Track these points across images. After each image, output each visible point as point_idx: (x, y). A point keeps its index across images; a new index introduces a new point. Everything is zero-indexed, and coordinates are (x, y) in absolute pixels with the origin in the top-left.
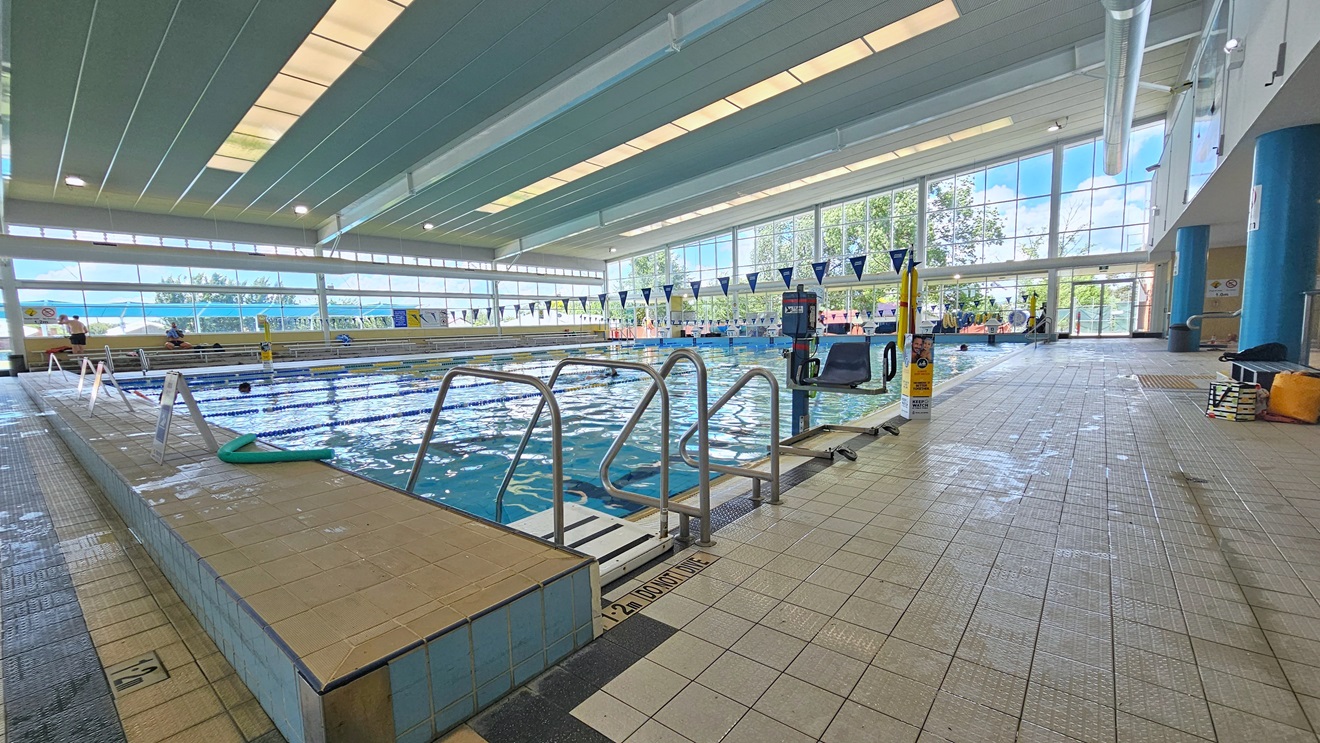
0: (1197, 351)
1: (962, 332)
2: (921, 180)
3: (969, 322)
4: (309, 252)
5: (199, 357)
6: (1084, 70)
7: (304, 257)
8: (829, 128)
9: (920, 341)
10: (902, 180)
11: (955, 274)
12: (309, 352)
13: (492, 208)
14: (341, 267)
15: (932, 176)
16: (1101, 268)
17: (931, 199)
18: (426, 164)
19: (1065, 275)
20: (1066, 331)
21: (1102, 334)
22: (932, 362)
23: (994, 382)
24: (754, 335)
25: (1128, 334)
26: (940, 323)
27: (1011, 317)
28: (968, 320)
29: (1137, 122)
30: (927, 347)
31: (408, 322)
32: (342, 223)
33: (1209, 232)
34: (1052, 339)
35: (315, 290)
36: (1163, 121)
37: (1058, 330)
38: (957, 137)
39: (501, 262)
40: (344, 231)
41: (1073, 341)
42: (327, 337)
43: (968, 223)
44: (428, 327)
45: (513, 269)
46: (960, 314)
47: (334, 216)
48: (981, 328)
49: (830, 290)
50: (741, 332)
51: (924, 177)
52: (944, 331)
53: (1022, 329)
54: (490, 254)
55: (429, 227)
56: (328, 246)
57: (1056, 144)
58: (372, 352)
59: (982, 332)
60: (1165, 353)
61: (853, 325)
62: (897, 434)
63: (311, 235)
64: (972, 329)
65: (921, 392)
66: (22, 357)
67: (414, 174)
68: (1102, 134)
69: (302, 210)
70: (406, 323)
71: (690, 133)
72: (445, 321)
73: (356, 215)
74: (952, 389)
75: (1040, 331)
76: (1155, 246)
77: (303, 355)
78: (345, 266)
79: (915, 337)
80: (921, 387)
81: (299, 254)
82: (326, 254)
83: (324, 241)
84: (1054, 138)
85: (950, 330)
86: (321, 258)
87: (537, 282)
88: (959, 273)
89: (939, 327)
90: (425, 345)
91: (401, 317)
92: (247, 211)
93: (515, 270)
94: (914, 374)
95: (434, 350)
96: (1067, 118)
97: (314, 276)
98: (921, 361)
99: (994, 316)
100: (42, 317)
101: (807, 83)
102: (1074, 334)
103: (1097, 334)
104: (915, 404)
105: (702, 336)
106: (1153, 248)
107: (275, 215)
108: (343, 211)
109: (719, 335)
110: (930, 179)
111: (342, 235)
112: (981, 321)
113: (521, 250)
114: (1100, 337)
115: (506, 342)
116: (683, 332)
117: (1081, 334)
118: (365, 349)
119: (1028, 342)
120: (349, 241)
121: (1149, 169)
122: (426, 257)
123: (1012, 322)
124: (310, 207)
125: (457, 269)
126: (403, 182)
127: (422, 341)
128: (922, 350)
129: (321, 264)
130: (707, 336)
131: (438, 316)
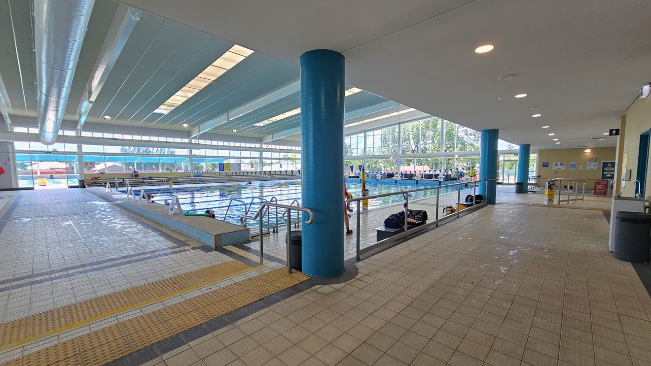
4: (187, 141)
5: (144, 182)
7: (185, 143)
12: (185, 181)
13: (262, 124)
14: (199, 146)
18: (234, 111)
24: (372, 178)
32: (201, 130)
35: (188, 156)
39: (265, 144)
40: (201, 133)
42: (192, 175)
44: (232, 170)
45: (269, 147)
47: (198, 127)
54: (260, 140)
55: (234, 131)
56: (194, 138)
58: (209, 181)
63: (187, 134)
66: (83, 181)
67: (229, 114)
69: (185, 125)
70: (224, 169)
72: (240, 168)
73: (208, 127)
77: (183, 182)
78: (201, 146)
81: (183, 141)
82: (193, 141)
83: (193, 136)
86: (191, 143)
87: (280, 152)
90: (231, 179)
91: (222, 167)
92: (165, 126)
93: (270, 148)
95: (234, 181)
97: (188, 150)
100: (90, 166)
105: (349, 177)
107: (175, 127)
108: (200, 126)
111: (200, 134)
113: (273, 139)
118: (207, 180)
122: (233, 142)
124: (188, 124)
125: (246, 147)
126: (225, 116)
127: (229, 177)
129: (191, 146)
130: (353, 177)
131: (237, 166)
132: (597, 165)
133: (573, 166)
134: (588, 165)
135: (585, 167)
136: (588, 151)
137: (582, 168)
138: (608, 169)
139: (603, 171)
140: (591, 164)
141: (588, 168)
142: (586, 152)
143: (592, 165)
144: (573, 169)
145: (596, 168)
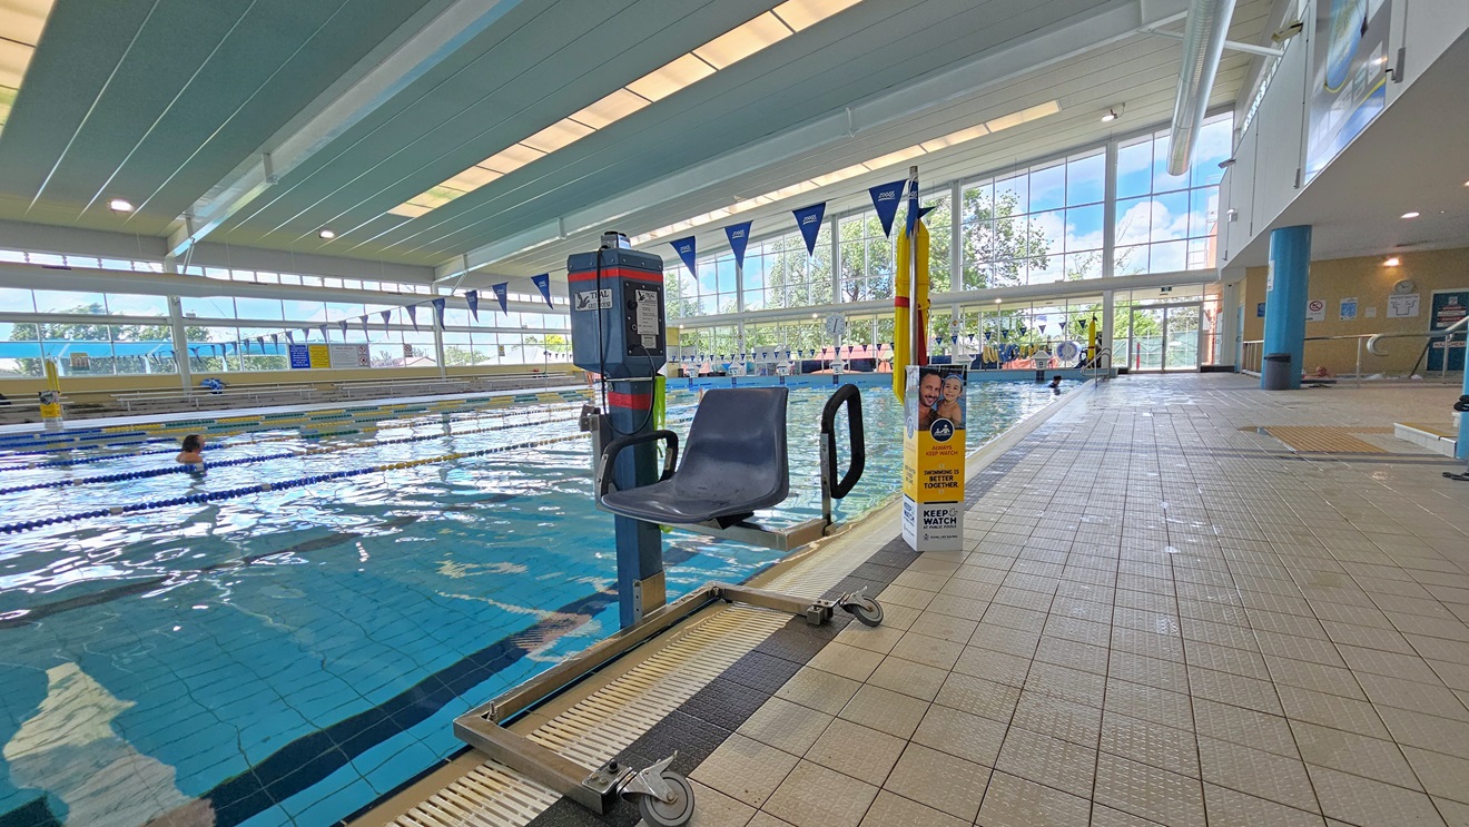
0: (1299, 388)
1: (1004, 367)
2: (954, 184)
3: (1013, 356)
4: (157, 267)
6: (1153, 26)
7: (154, 273)
8: (837, 107)
9: (935, 380)
10: (931, 185)
11: (995, 298)
12: (154, 403)
13: (412, 209)
15: (967, 180)
16: (1163, 290)
17: (967, 214)
18: (285, 140)
19: (1120, 298)
20: (1126, 366)
21: (1166, 368)
22: (962, 427)
23: (1063, 444)
24: (763, 374)
25: (1195, 367)
26: (979, 357)
27: (1060, 348)
28: (1011, 353)
29: (1211, 112)
30: (951, 393)
31: (311, 361)
32: (194, 226)
33: (1310, 233)
34: (1112, 374)
35: (165, 319)
36: (1231, 114)
37: (1116, 365)
38: (996, 126)
39: (443, 283)
40: (197, 237)
41: (1133, 377)
42: (185, 383)
43: (1009, 243)
44: (338, 366)
46: (1002, 346)
47: (181, 219)
48: (1027, 363)
49: (852, 319)
50: (750, 371)
51: (957, 181)
52: (985, 366)
53: (1074, 363)
54: (429, 274)
55: (327, 234)
56: (180, 259)
57: (1109, 141)
58: (251, 402)
59: (1028, 367)
60: (1260, 391)
61: (880, 361)
62: (875, 625)
63: (159, 245)
64: (1016, 364)
65: (942, 493)
67: (273, 155)
68: (1170, 126)
69: (122, 206)
70: (308, 362)
71: (654, 104)
72: (365, 359)
73: (209, 215)
74: (999, 460)
75: (1096, 366)
76: (1229, 260)
79: (923, 373)
80: (941, 482)
82: (181, 269)
83: (178, 251)
84: (1106, 133)
85: (992, 365)
86: (172, 275)
87: (495, 310)
88: (1001, 297)
89: (978, 362)
90: (333, 391)
91: (300, 355)
94: (925, 453)
96: (1124, 104)
97: (164, 299)
98: (940, 425)
99: (1042, 348)
101: (801, 32)
102: (1134, 368)
103: (1160, 369)
104: (929, 519)
105: (700, 375)
106: (1226, 263)
108: (191, 209)
109: (723, 374)
110: (965, 183)
112: (1027, 354)
113: (467, 268)
114: (1163, 372)
115: (452, 386)
116: (681, 370)
117: (1140, 369)
118: (244, 397)
119: (1083, 379)
120: (206, 251)
121: (1222, 165)
123: (1061, 355)
124: (132, 201)
125: (381, 292)
126: (259, 166)
127: (329, 386)
128: (941, 402)
129: (174, 283)
130: (709, 375)
131: (354, 353)
132: (1417, 304)
133: (1348, 308)
134: (1390, 305)
135: (1382, 308)
136: (1393, 262)
137: (1374, 315)
138: (1447, 313)
139: (1435, 319)
140: (1399, 301)
141: (1391, 313)
142: (1388, 267)
143: (1402, 302)
144: (1347, 318)
145: (1414, 312)
